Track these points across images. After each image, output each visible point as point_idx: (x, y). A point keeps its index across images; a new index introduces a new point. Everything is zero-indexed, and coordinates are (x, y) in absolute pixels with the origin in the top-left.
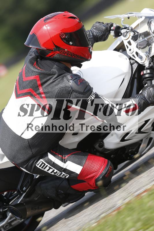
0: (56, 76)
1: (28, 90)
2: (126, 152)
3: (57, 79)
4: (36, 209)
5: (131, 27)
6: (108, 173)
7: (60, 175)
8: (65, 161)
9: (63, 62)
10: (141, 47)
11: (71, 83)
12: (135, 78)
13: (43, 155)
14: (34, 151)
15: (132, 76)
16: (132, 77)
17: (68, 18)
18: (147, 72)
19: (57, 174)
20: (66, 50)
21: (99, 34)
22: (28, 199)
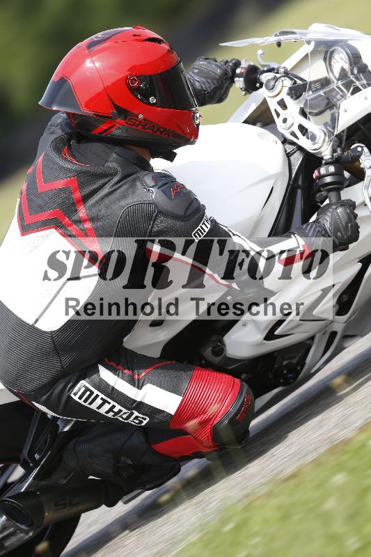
0: (116, 179)
1: (51, 215)
2: (276, 366)
3: (121, 186)
4: (64, 506)
5: (285, 68)
6: (244, 411)
7: (128, 418)
8: (141, 385)
9: (132, 147)
10: (314, 111)
11: (154, 195)
12: (298, 187)
13: (88, 370)
14: (66, 360)
15: (291, 182)
16: (292, 185)
17: (145, 40)
18: (327, 170)
19: (120, 417)
20: (141, 116)
21: (207, 85)
22: (44, 483)
